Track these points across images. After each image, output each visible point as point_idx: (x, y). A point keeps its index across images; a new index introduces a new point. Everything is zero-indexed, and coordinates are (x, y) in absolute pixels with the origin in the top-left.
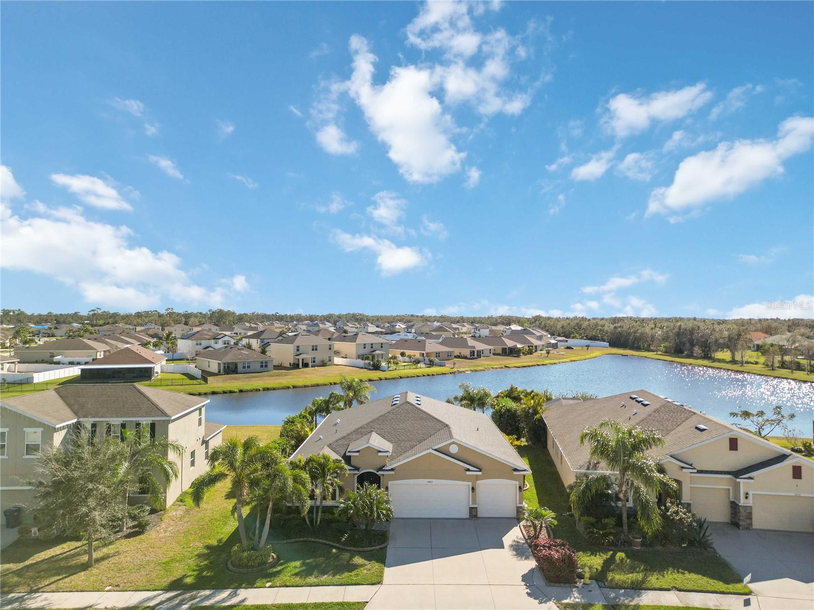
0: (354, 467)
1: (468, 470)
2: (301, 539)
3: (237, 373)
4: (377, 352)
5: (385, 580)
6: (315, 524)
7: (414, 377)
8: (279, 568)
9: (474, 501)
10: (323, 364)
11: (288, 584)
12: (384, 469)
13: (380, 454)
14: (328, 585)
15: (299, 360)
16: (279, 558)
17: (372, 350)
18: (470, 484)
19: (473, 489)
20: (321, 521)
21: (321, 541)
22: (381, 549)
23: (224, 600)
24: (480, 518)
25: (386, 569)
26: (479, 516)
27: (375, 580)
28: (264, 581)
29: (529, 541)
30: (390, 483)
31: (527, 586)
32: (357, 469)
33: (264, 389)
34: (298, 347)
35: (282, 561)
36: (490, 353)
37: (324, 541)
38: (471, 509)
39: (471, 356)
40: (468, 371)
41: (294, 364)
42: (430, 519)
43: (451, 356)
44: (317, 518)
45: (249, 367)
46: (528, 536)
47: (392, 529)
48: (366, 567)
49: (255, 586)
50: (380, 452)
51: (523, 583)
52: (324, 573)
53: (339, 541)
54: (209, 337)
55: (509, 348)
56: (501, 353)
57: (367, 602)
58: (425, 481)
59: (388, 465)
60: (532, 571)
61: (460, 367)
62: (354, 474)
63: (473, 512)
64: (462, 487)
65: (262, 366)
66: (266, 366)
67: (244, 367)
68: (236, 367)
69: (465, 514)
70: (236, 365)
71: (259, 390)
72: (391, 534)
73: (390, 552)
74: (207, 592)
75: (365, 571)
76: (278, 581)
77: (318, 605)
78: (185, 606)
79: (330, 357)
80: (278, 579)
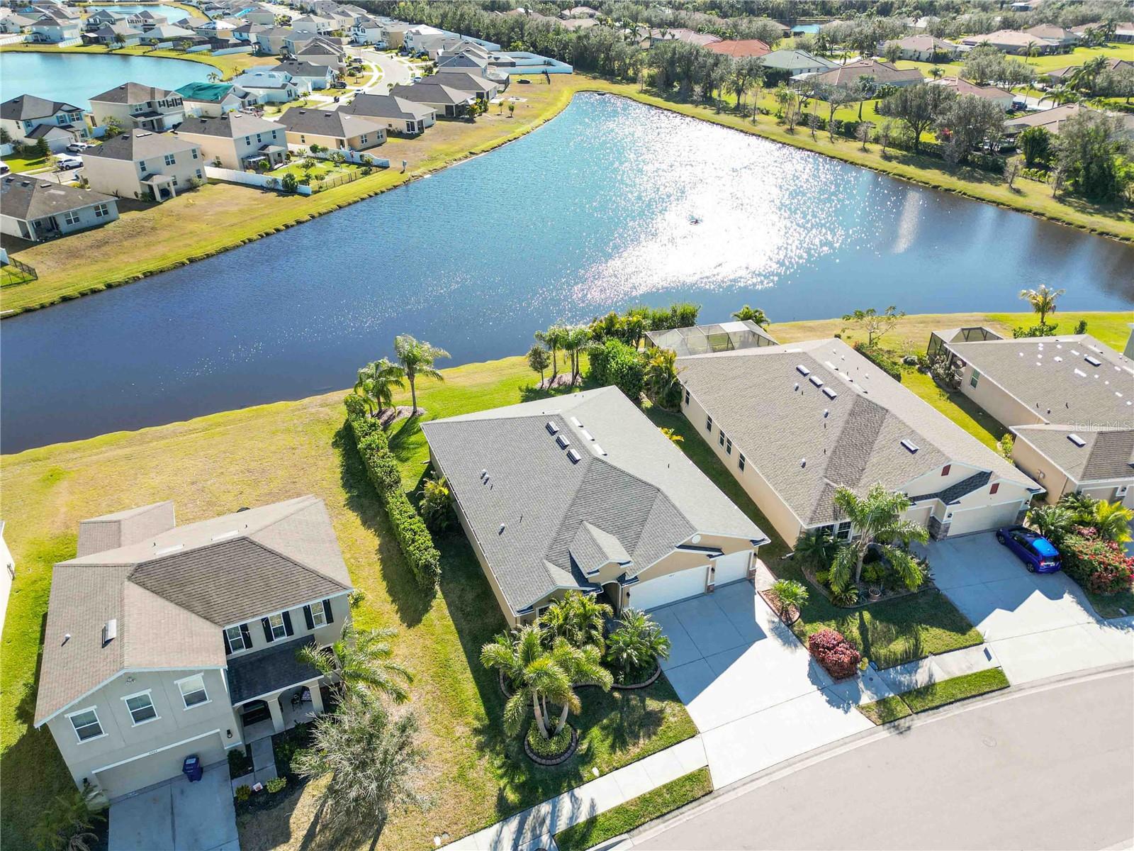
1: (711, 556)
3: (63, 236)
4: (272, 149)
5: (699, 726)
8: (586, 744)
9: (712, 579)
11: (616, 764)
12: (627, 578)
13: (622, 567)
14: (655, 753)
15: (151, 186)
17: (261, 145)
18: (710, 566)
19: (712, 569)
22: (660, 678)
23: (575, 813)
24: (713, 590)
25: (688, 709)
26: (714, 587)
27: (689, 728)
28: (588, 768)
29: (782, 618)
30: (631, 589)
31: (819, 690)
33: (146, 276)
34: (142, 163)
35: (580, 732)
36: (433, 117)
38: (708, 585)
39: (409, 130)
40: (425, 173)
41: (144, 194)
42: (668, 605)
43: (382, 136)
45: (77, 220)
46: (777, 609)
48: (667, 712)
50: (621, 564)
51: (815, 687)
52: (635, 735)
55: (457, 106)
57: (707, 766)
59: (628, 573)
60: (812, 665)
61: (414, 167)
63: (711, 588)
64: (702, 570)
65: (98, 214)
66: (106, 212)
67: (69, 222)
68: (56, 226)
69: (701, 591)
70: (53, 220)
73: (671, 677)
74: (547, 807)
76: (601, 763)
77: (669, 787)
78: (545, 838)
79: (198, 171)
80: (598, 760)
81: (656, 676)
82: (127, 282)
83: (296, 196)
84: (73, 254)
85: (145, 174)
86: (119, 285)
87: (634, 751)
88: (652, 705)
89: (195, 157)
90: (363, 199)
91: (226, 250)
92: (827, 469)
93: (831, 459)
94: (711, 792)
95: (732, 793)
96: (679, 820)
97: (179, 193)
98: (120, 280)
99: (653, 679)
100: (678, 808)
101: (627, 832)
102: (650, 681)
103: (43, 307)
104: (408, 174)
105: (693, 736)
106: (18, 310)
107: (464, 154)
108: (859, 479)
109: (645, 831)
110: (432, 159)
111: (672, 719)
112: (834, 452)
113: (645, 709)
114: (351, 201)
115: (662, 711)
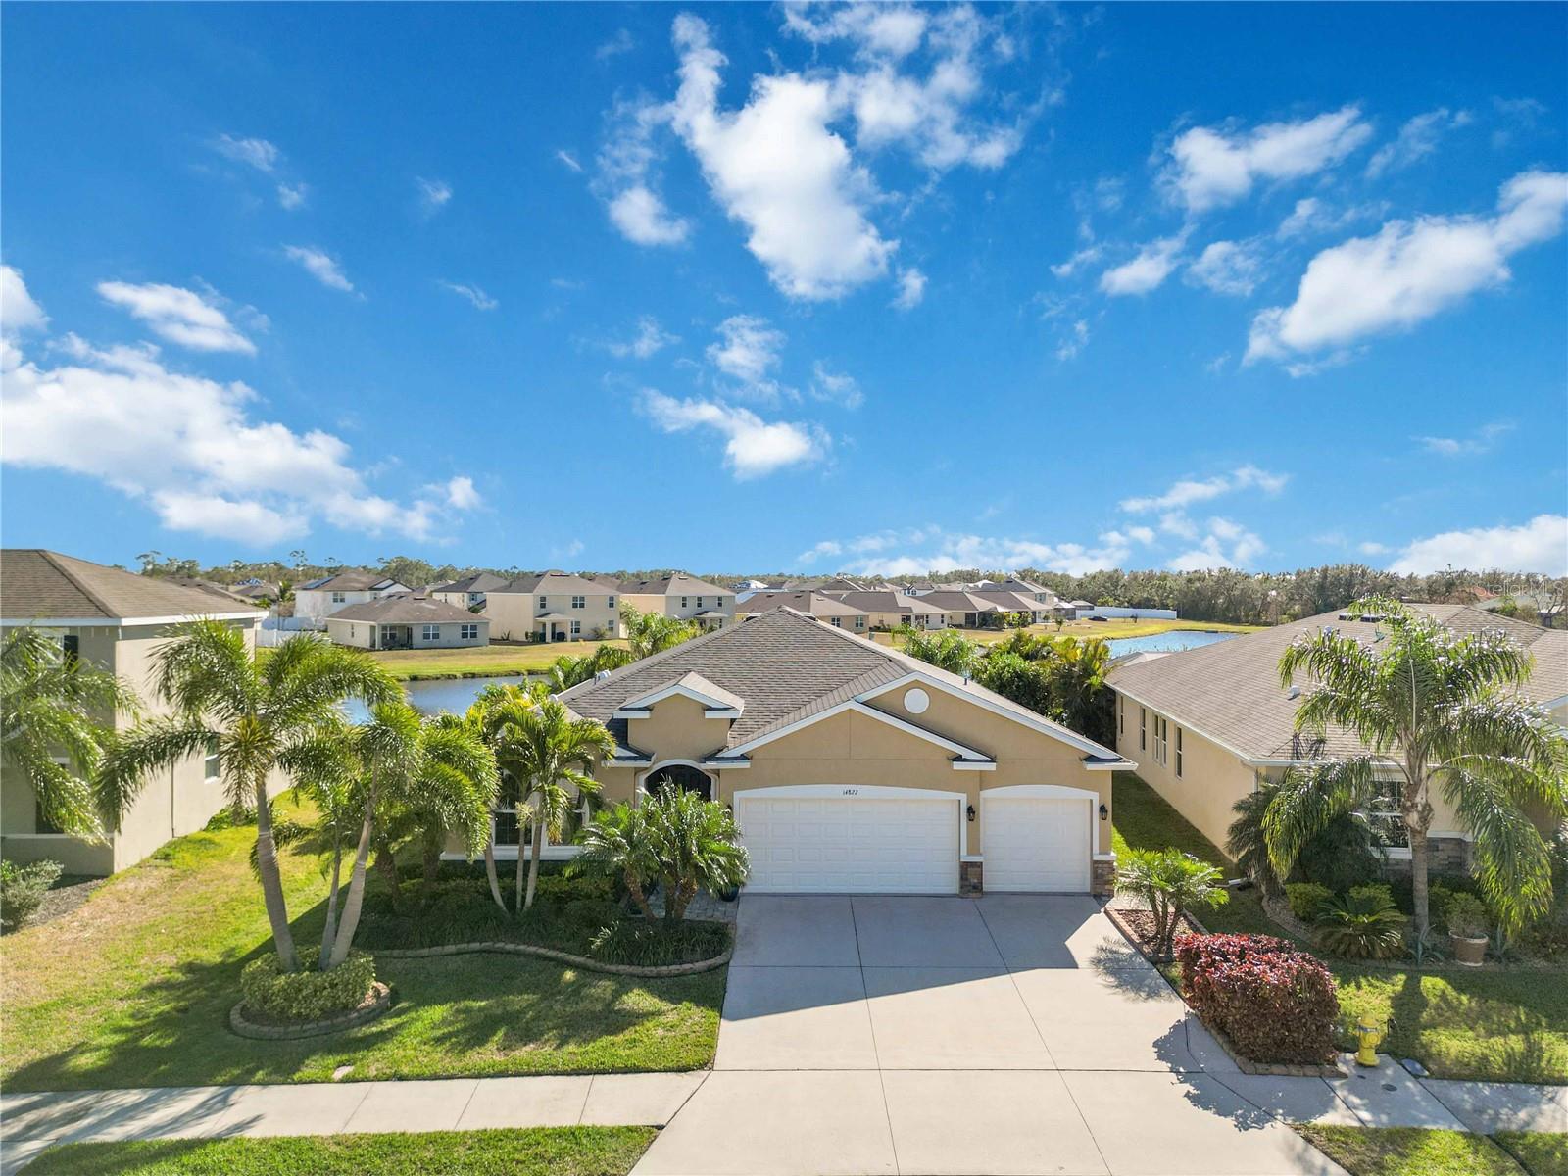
0: (637, 752)
1: (959, 758)
2: (476, 945)
3: (411, 648)
4: (710, 615)
5: (722, 1058)
6: (519, 906)
8: (389, 1024)
9: (974, 848)
10: (598, 636)
11: (405, 1070)
12: (720, 755)
13: (709, 715)
14: (538, 1074)
15: (544, 625)
16: (395, 996)
17: (700, 610)
18: (963, 797)
19: (971, 810)
20: (536, 896)
21: (532, 949)
22: (710, 970)
23: (176, 1123)
24: (987, 893)
25: (726, 1026)
26: (986, 888)
27: (688, 1058)
28: (331, 1061)
29: (1146, 949)
30: (738, 795)
31: (1178, 1073)
32: (645, 756)
34: (543, 599)
35: (403, 1005)
36: (942, 622)
37: (542, 951)
38: (965, 867)
41: (534, 634)
42: (850, 895)
44: (525, 889)
45: (436, 636)
46: (1142, 936)
47: (742, 917)
48: (662, 1019)
49: (296, 1077)
50: (710, 708)
51: (1165, 1066)
52: (528, 1035)
53: (584, 949)
54: (360, 586)
55: (981, 614)
56: (963, 623)
57: (661, 1128)
58: (837, 790)
59: (731, 745)
60: (1179, 1029)
62: (638, 771)
63: (971, 876)
64: (939, 806)
65: (464, 636)
66: (474, 635)
67: (426, 636)
68: (410, 636)
69: (948, 882)
70: (409, 631)
71: (455, 677)
72: (740, 931)
73: (738, 977)
74: (133, 1097)
75: (660, 1032)
76: (374, 1061)
77: (493, 1140)
78: (32, 1145)
79: (611, 623)
84: (404, 658)
85: (543, 611)
89: (611, 605)
97: (573, 639)
98: (430, 675)
99: (691, 967)
105: (686, 1071)
113: (609, 1004)
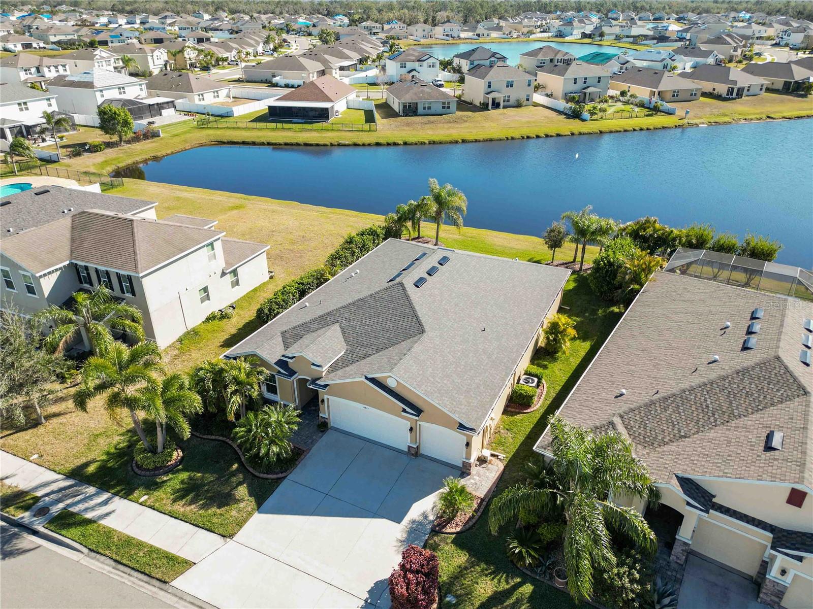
0: (290, 371)
1: (404, 411)
3: (417, 115)
4: (590, 90)
5: (239, 534)
7: (620, 131)
8: (169, 477)
9: (414, 440)
10: (518, 105)
11: (157, 505)
12: (318, 382)
13: (312, 367)
15: (489, 99)
16: (181, 461)
17: (585, 85)
18: (408, 423)
19: (411, 428)
22: (277, 480)
24: (422, 455)
25: (255, 515)
27: (231, 529)
28: (143, 492)
29: (437, 521)
30: (326, 396)
31: (366, 602)
33: (430, 143)
35: (179, 468)
36: (762, 89)
38: (411, 447)
39: (727, 95)
40: (703, 123)
41: (483, 104)
42: (369, 441)
43: (695, 95)
45: (429, 108)
46: (442, 513)
48: (240, 505)
49: (130, 497)
50: (313, 364)
51: (366, 596)
52: (197, 500)
54: (413, 58)
55: (796, 82)
56: (781, 89)
57: (195, 564)
58: (360, 406)
59: (324, 378)
61: (696, 117)
63: (414, 450)
65: (444, 108)
66: (448, 107)
67: (425, 108)
68: (416, 108)
70: (416, 105)
72: (308, 455)
73: (283, 487)
76: (154, 497)
77: (153, 551)
78: (61, 506)
79: (528, 96)
80: (156, 493)
81: (275, 476)
82: (416, 144)
83: (577, 120)
84: (408, 125)
85: (490, 90)
86: (411, 144)
87: (179, 507)
88: (242, 491)
89: (529, 85)
90: (625, 131)
91: (491, 140)
92: (632, 410)
93: (653, 403)
94: (165, 582)
95: (176, 599)
96: (122, 577)
97: (504, 107)
98: (413, 141)
99: (270, 476)
100: (133, 569)
101: (90, 549)
102: (265, 476)
103: (364, 145)
104: (685, 121)
105: (224, 536)
106: (351, 143)
107: (758, 117)
108: (665, 444)
109: (98, 560)
110: (724, 115)
111: (234, 513)
112: (665, 399)
113: (232, 489)
114: (613, 130)
115: (237, 501)
